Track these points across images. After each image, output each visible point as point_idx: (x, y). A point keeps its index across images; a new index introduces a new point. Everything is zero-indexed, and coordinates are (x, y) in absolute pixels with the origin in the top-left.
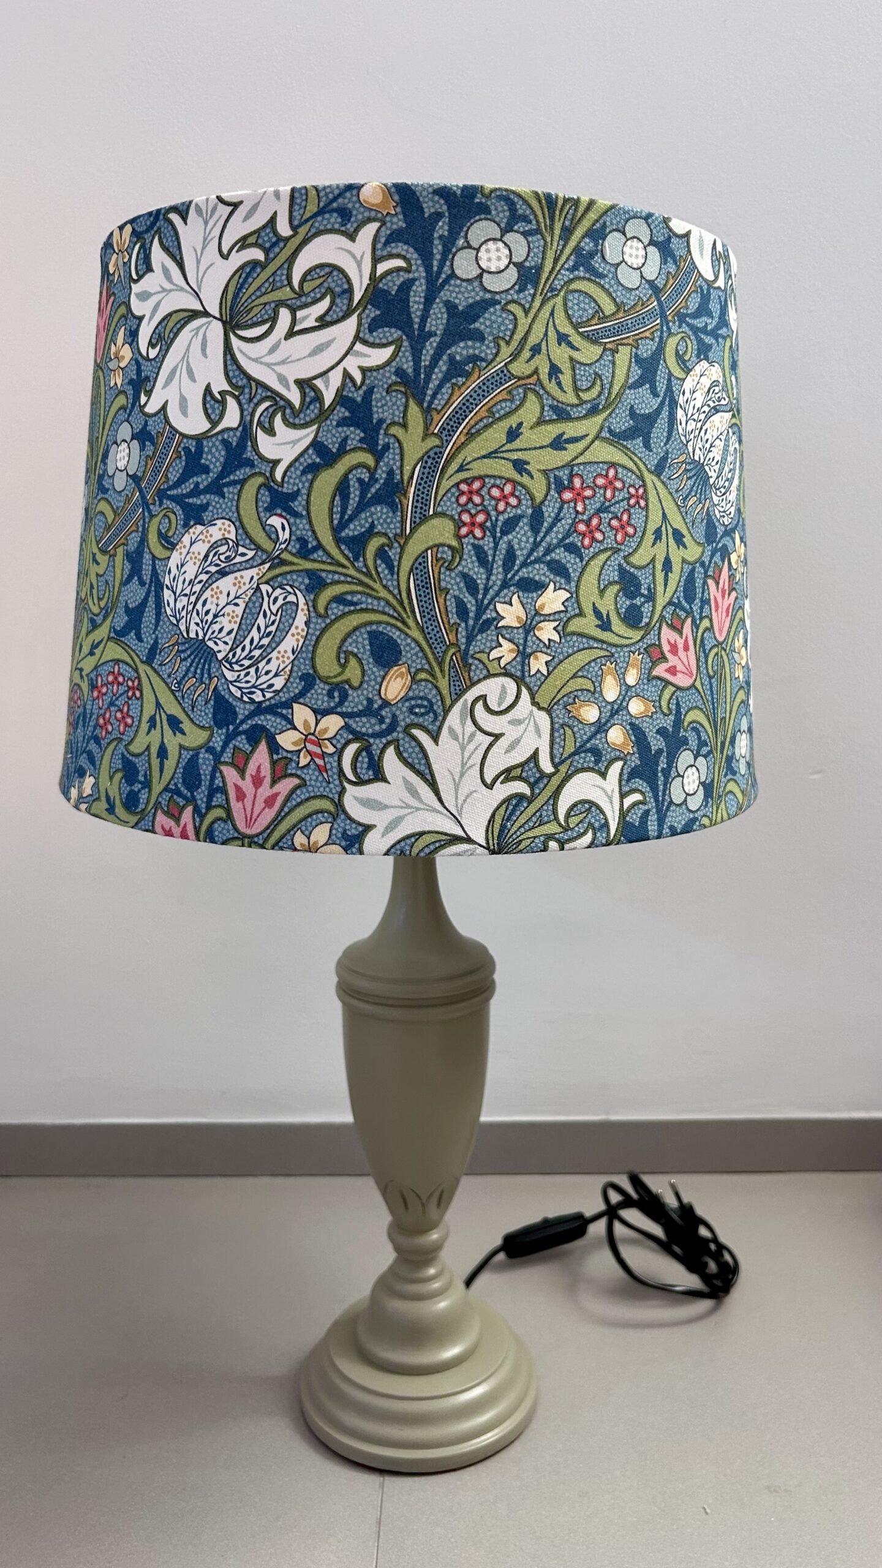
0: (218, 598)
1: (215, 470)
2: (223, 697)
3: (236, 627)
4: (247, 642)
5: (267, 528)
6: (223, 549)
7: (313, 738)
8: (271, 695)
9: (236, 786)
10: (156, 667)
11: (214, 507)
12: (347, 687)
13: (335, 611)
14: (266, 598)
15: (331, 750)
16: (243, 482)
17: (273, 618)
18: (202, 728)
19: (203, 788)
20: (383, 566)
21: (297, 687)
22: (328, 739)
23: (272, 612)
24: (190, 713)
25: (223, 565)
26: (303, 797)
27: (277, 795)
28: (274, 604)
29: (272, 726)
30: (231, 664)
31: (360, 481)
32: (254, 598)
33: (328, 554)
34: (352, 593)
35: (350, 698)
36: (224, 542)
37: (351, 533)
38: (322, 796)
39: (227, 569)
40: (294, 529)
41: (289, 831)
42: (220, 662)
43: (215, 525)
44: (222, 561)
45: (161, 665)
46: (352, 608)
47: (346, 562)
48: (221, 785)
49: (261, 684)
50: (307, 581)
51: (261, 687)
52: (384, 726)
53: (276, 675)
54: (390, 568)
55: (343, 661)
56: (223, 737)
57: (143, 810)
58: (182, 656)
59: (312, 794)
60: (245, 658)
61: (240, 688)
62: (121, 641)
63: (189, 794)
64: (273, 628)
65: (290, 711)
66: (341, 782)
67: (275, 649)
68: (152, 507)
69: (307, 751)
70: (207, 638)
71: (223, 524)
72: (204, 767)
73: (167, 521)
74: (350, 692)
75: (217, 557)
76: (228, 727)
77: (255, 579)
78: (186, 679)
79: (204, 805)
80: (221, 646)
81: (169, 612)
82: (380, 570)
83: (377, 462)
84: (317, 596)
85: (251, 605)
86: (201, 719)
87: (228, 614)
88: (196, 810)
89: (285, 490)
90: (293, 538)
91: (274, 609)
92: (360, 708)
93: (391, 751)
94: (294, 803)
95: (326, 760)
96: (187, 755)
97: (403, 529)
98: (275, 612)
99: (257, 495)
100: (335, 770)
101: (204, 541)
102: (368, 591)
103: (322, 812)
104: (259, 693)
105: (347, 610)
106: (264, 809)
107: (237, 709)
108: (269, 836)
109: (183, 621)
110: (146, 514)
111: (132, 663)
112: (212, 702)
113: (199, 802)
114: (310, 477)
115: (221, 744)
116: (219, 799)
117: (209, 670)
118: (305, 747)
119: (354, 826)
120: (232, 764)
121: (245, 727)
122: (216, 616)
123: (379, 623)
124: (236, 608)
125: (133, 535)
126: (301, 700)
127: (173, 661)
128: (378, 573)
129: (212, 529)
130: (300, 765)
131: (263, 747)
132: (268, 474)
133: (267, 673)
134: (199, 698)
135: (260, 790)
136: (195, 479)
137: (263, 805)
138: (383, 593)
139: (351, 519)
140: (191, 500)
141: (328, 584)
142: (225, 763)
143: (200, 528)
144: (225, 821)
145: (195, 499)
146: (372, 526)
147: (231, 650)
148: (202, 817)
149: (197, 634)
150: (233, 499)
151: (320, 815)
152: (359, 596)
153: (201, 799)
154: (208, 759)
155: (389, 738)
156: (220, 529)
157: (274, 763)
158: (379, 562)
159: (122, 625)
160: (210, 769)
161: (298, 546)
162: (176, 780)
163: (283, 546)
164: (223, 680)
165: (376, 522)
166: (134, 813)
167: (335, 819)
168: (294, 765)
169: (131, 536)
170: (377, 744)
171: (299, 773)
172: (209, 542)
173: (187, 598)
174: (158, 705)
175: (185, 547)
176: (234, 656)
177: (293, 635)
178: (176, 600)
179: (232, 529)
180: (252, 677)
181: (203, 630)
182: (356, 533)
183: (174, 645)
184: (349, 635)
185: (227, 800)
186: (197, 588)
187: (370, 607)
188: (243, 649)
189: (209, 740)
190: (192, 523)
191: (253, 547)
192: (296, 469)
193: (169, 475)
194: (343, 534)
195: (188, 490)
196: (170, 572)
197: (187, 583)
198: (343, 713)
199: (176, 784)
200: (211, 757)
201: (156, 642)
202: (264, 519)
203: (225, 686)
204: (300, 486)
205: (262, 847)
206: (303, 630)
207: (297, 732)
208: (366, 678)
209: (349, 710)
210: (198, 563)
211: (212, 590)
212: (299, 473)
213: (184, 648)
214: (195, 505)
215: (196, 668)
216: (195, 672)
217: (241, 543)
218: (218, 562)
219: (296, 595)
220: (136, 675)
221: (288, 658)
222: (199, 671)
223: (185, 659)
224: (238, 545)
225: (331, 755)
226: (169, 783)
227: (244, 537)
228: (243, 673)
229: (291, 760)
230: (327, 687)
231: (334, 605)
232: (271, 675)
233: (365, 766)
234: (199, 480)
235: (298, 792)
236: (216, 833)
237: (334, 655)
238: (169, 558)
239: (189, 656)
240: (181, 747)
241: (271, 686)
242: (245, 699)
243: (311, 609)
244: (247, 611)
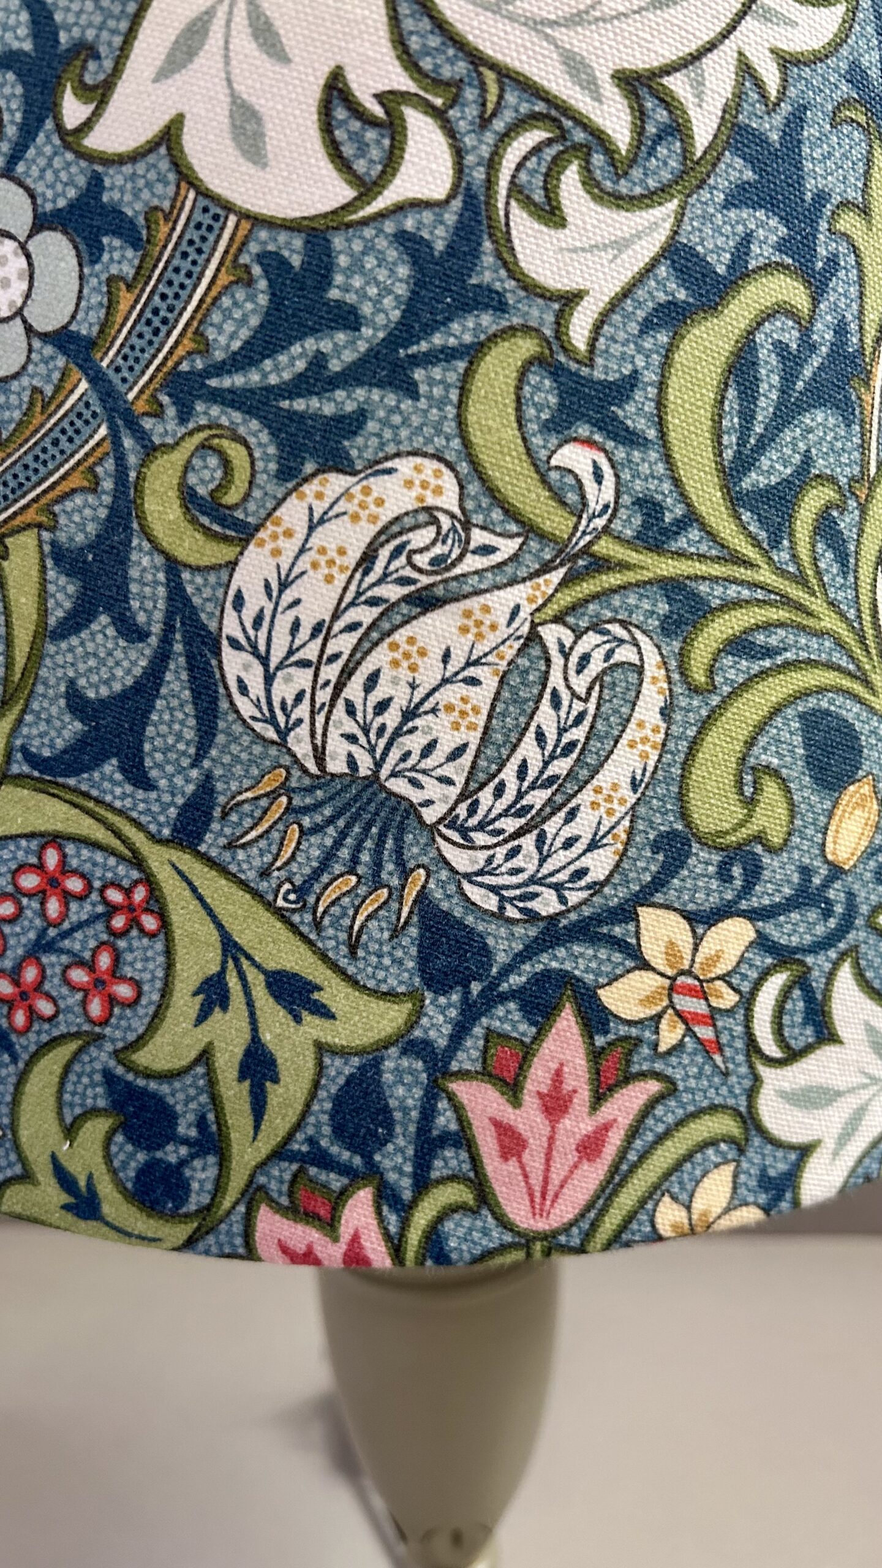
0: (413, 668)
1: (380, 319)
2: (447, 914)
3: (474, 739)
4: (509, 774)
5: (554, 475)
6: (421, 537)
7: (690, 981)
8: (584, 894)
9: (497, 1124)
10: (214, 853)
11: (385, 423)
12: (759, 849)
13: (731, 674)
14: (557, 660)
15: (728, 999)
16: (474, 352)
17: (578, 706)
18: (390, 996)
19: (401, 1142)
20: (829, 555)
21: (646, 866)
22: (718, 978)
23: (574, 695)
24: (343, 962)
25: (425, 580)
26: (670, 1119)
27: (606, 1127)
28: (579, 672)
29: (587, 970)
30: (464, 832)
31: (781, 348)
32: (523, 662)
33: (711, 535)
34: (767, 627)
35: (766, 874)
36: (422, 517)
37: (763, 481)
38: (713, 1109)
39: (440, 591)
40: (626, 475)
41: (642, 1202)
42: (433, 829)
43: (389, 471)
44: (420, 571)
45: (230, 846)
46: (767, 663)
47: (751, 553)
48: (454, 1127)
49: (552, 874)
50: (663, 608)
51: (553, 880)
52: (832, 923)
53: (594, 845)
54: (842, 558)
55: (748, 790)
56: (453, 1013)
57: (208, 1208)
58: (306, 822)
59: (691, 1108)
60: (505, 813)
61: (494, 889)
62: (64, 786)
63: (357, 1161)
64: (578, 734)
65: (631, 927)
66: (751, 1067)
67: (587, 782)
68: (148, 423)
69: (679, 1014)
70: (384, 773)
71: (418, 469)
72: (400, 1091)
73: (213, 461)
74: (766, 860)
75: (403, 559)
76: (466, 986)
77: (524, 614)
78: (325, 878)
79: (406, 1182)
80: (432, 789)
81: (246, 708)
82: (822, 565)
83: (815, 301)
84: (687, 642)
85: (514, 680)
86: (381, 975)
87: (450, 708)
88: (386, 1196)
89: (598, 375)
90: (626, 499)
91: (580, 684)
92: (787, 891)
93: (845, 972)
94: (650, 1137)
95: (720, 1024)
96: (339, 1070)
97: (864, 465)
98: (581, 691)
99: (519, 388)
100: (739, 1044)
101: (355, 518)
102: (800, 618)
103: (713, 1143)
104: (550, 895)
105: (756, 668)
106: (576, 1166)
107: (490, 941)
108: (594, 1225)
109: (304, 730)
110: (128, 442)
111: (116, 843)
112: (414, 931)
113: (392, 1177)
114: (663, 338)
115: (447, 1030)
116: (449, 1160)
117: (399, 851)
118: (672, 1005)
119: (780, 1154)
120: (487, 1074)
121: (516, 980)
122: (410, 714)
123: (821, 690)
124: (472, 691)
125: (78, 500)
126: (659, 898)
127: (276, 835)
128: (819, 573)
129: (379, 485)
130: (663, 1048)
131: (567, 1022)
132: (548, 332)
133: (569, 844)
134: (373, 924)
135: (566, 1123)
136: (310, 344)
137: (572, 1157)
138: (829, 622)
139: (762, 446)
140: (299, 405)
141: (712, 611)
142: (463, 1075)
143: (337, 482)
144: (474, 1212)
145: (315, 403)
146: (807, 460)
147: (462, 797)
148: (406, 1211)
149: (352, 762)
150: (441, 403)
151: (710, 1152)
152: (781, 632)
153: (400, 1171)
154: (411, 1072)
155: (842, 946)
156: (409, 484)
157: (596, 1055)
158: (820, 547)
159: (60, 743)
160: (418, 1093)
161: (637, 521)
162: (310, 1131)
163: (600, 523)
164: (444, 874)
165: (814, 451)
166: (175, 1217)
167: (741, 1151)
168: (646, 1051)
169: (69, 505)
170: (819, 963)
171: (658, 1066)
172: (373, 519)
173: (310, 672)
174: (230, 948)
175: (289, 534)
176: (472, 811)
177: (632, 745)
178: (269, 679)
179: (449, 482)
180: (529, 856)
181: (372, 750)
182: (774, 480)
183: (273, 795)
184: (761, 728)
185: (475, 1161)
186: (344, 644)
187: (803, 655)
188: (499, 792)
189: (412, 1023)
190: (309, 467)
191: (514, 528)
192: (627, 317)
193: (211, 334)
194: (746, 484)
195: (286, 376)
196: (239, 602)
197: (304, 633)
198: (754, 911)
199: (311, 1141)
200: (419, 1065)
201: (206, 787)
202: (543, 454)
203: (452, 888)
204: (640, 362)
205: (581, 1250)
206: (656, 730)
207: (651, 974)
208: (798, 822)
209: (766, 901)
210: (341, 579)
211: (394, 647)
212: (634, 328)
213: (308, 801)
214: (316, 416)
215: (358, 848)
216: (355, 860)
217: (477, 519)
218: (408, 572)
219: (637, 645)
220: (135, 874)
221: (622, 801)
222: (365, 857)
223: (317, 829)
224: (467, 525)
225: (730, 1012)
226: (290, 1137)
227: (485, 502)
228: (501, 852)
229: (639, 1041)
230: (716, 858)
231: (728, 661)
232: (579, 847)
233: (798, 1019)
234: (326, 346)
235: (659, 1111)
236: (453, 1244)
237: (729, 780)
238: (232, 565)
239: (331, 821)
240: (321, 1049)
241: (581, 873)
242: (511, 912)
243: (676, 676)
244: (506, 694)
